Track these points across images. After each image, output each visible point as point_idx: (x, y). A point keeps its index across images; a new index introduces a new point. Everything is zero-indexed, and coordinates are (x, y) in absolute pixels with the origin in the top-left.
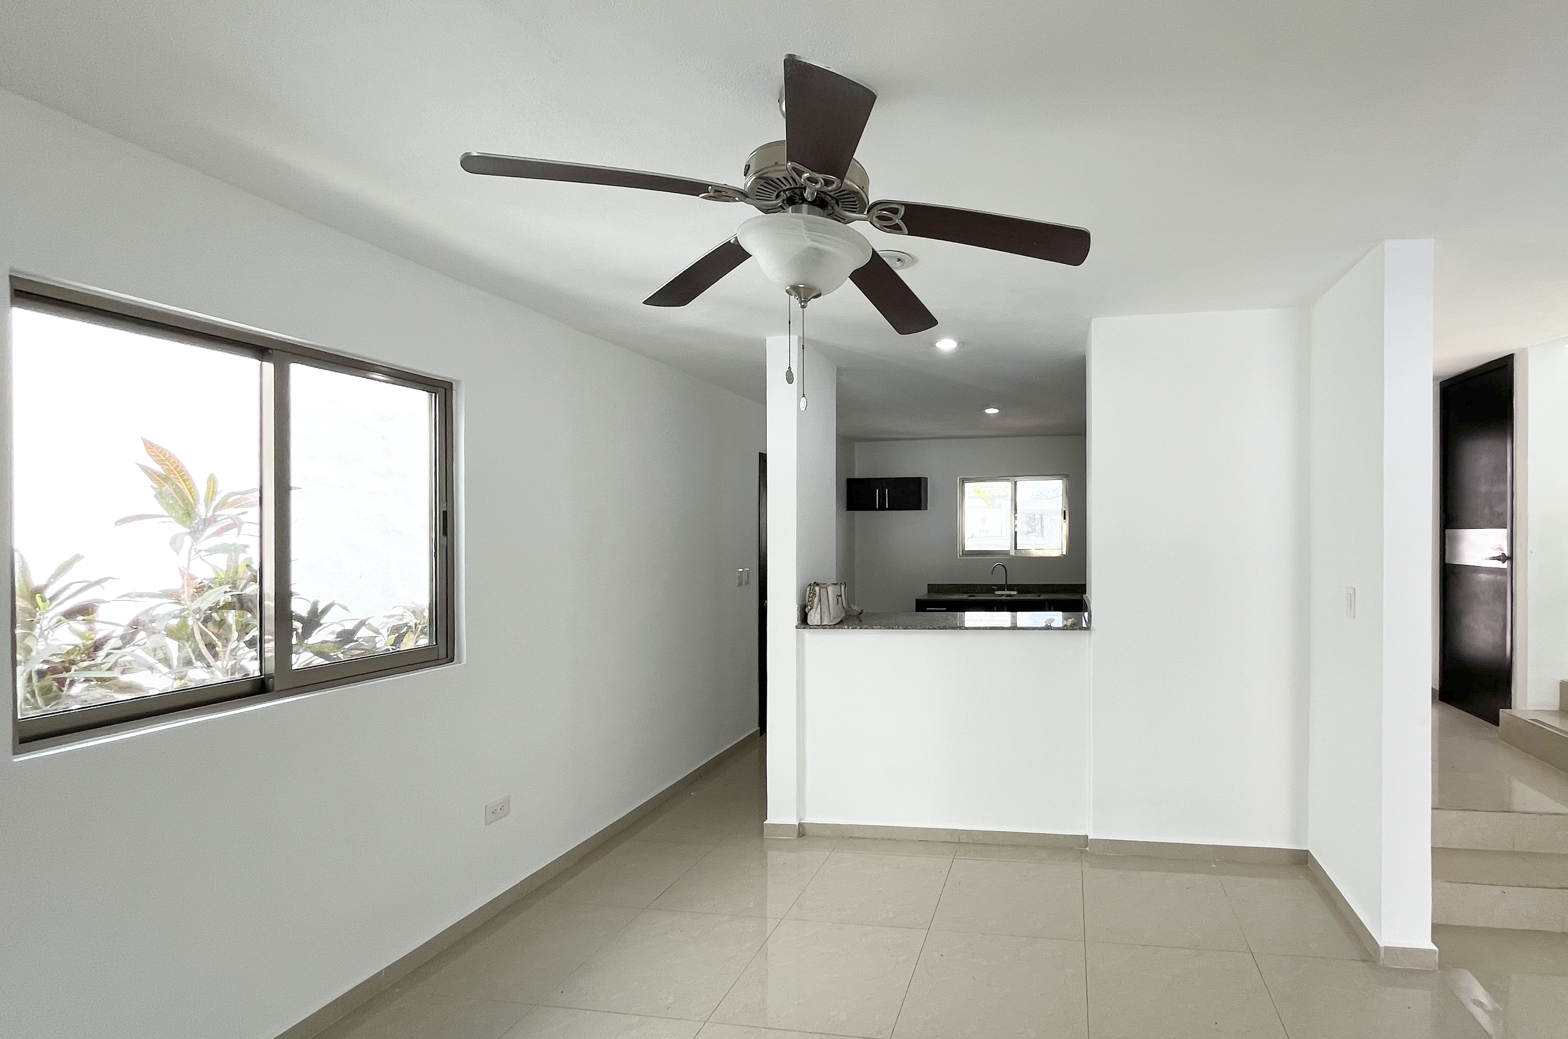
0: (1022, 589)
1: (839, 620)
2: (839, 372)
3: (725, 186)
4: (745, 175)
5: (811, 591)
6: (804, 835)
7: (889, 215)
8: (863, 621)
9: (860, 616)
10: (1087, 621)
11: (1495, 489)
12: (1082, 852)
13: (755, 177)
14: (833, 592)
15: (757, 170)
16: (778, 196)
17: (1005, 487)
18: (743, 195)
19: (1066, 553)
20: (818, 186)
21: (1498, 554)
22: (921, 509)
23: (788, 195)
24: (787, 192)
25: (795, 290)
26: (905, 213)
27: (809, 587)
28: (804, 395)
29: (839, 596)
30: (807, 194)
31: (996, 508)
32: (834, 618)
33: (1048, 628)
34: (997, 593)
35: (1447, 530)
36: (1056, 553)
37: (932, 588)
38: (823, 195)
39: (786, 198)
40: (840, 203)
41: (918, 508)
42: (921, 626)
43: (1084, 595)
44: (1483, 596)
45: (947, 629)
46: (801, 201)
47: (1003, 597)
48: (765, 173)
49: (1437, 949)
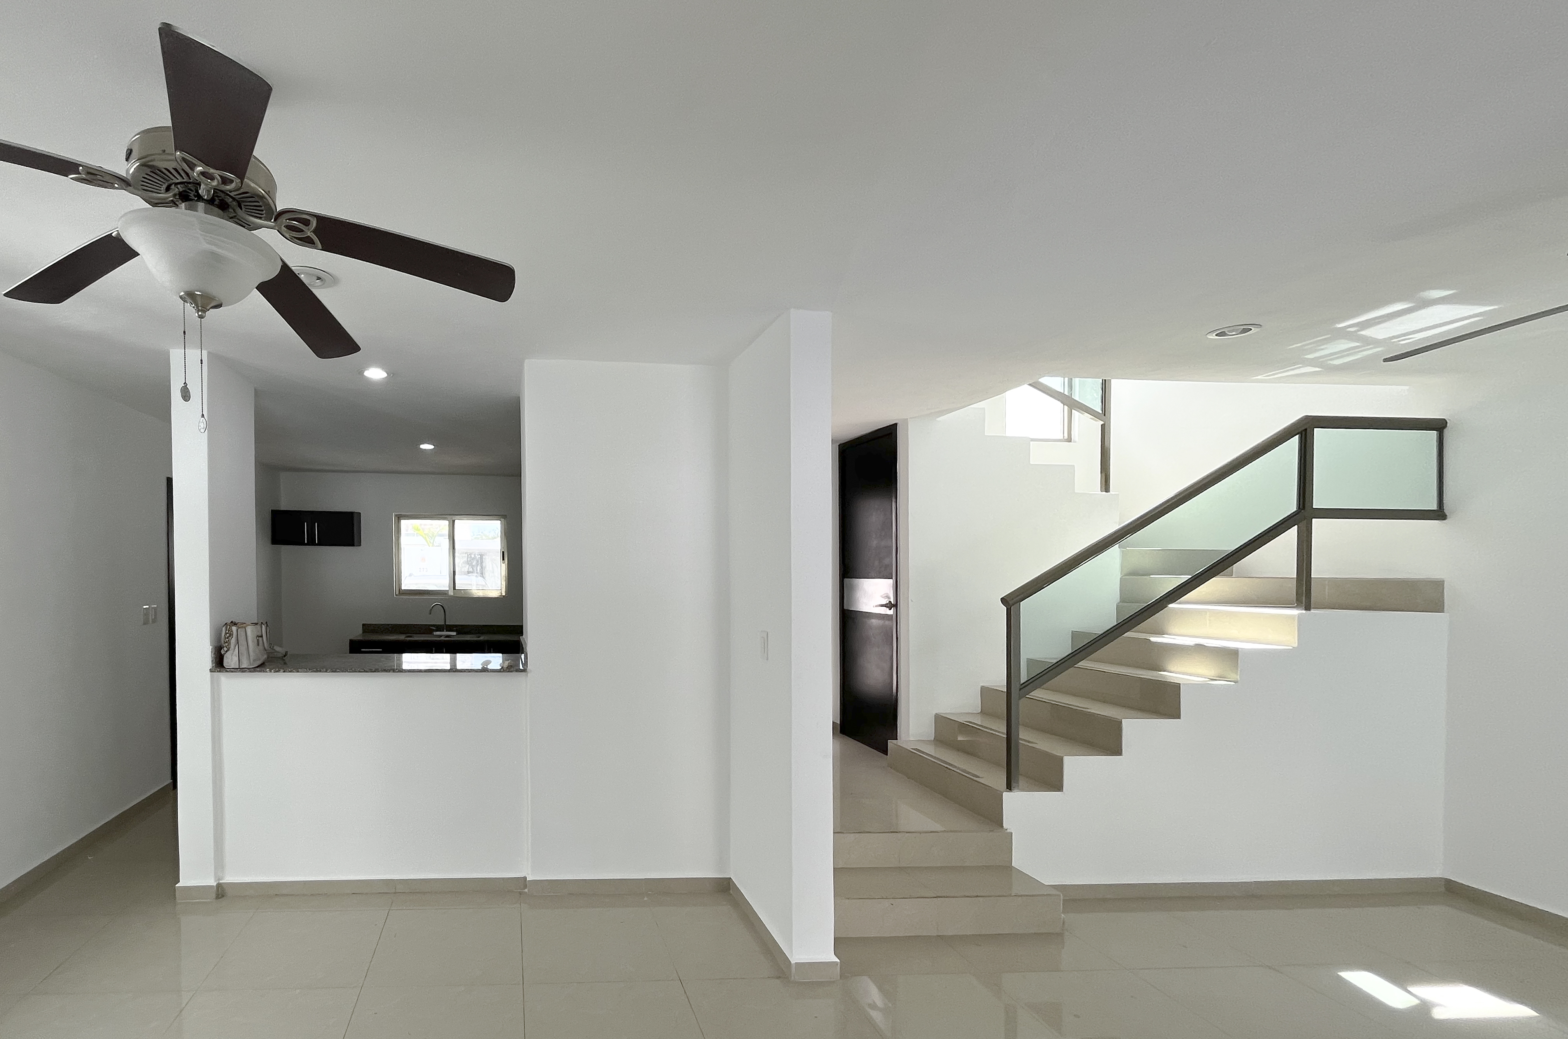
0: (461, 629)
1: (259, 663)
2: (257, 393)
3: (99, 169)
4: (127, 160)
5: (227, 632)
6: (223, 896)
7: (299, 225)
8: (288, 664)
9: (285, 658)
10: (524, 662)
11: (883, 543)
12: (520, 894)
13: (138, 164)
14: (252, 631)
15: (144, 154)
16: (168, 189)
17: (443, 525)
18: (125, 183)
19: (506, 595)
20: (215, 183)
21: (885, 602)
22: (353, 545)
23: (181, 190)
24: (179, 186)
25: (190, 296)
26: (316, 227)
27: (225, 627)
28: (203, 415)
29: (259, 637)
30: (202, 191)
31: (437, 546)
32: (254, 660)
33: (484, 670)
34: (435, 633)
35: (845, 579)
36: (494, 594)
37: (367, 628)
38: (222, 195)
39: (178, 192)
40: (243, 207)
41: (352, 544)
42: (352, 669)
43: (521, 637)
44: (874, 639)
45: (379, 672)
46: (196, 198)
47: (442, 638)
48: (151, 161)
49: (839, 961)
